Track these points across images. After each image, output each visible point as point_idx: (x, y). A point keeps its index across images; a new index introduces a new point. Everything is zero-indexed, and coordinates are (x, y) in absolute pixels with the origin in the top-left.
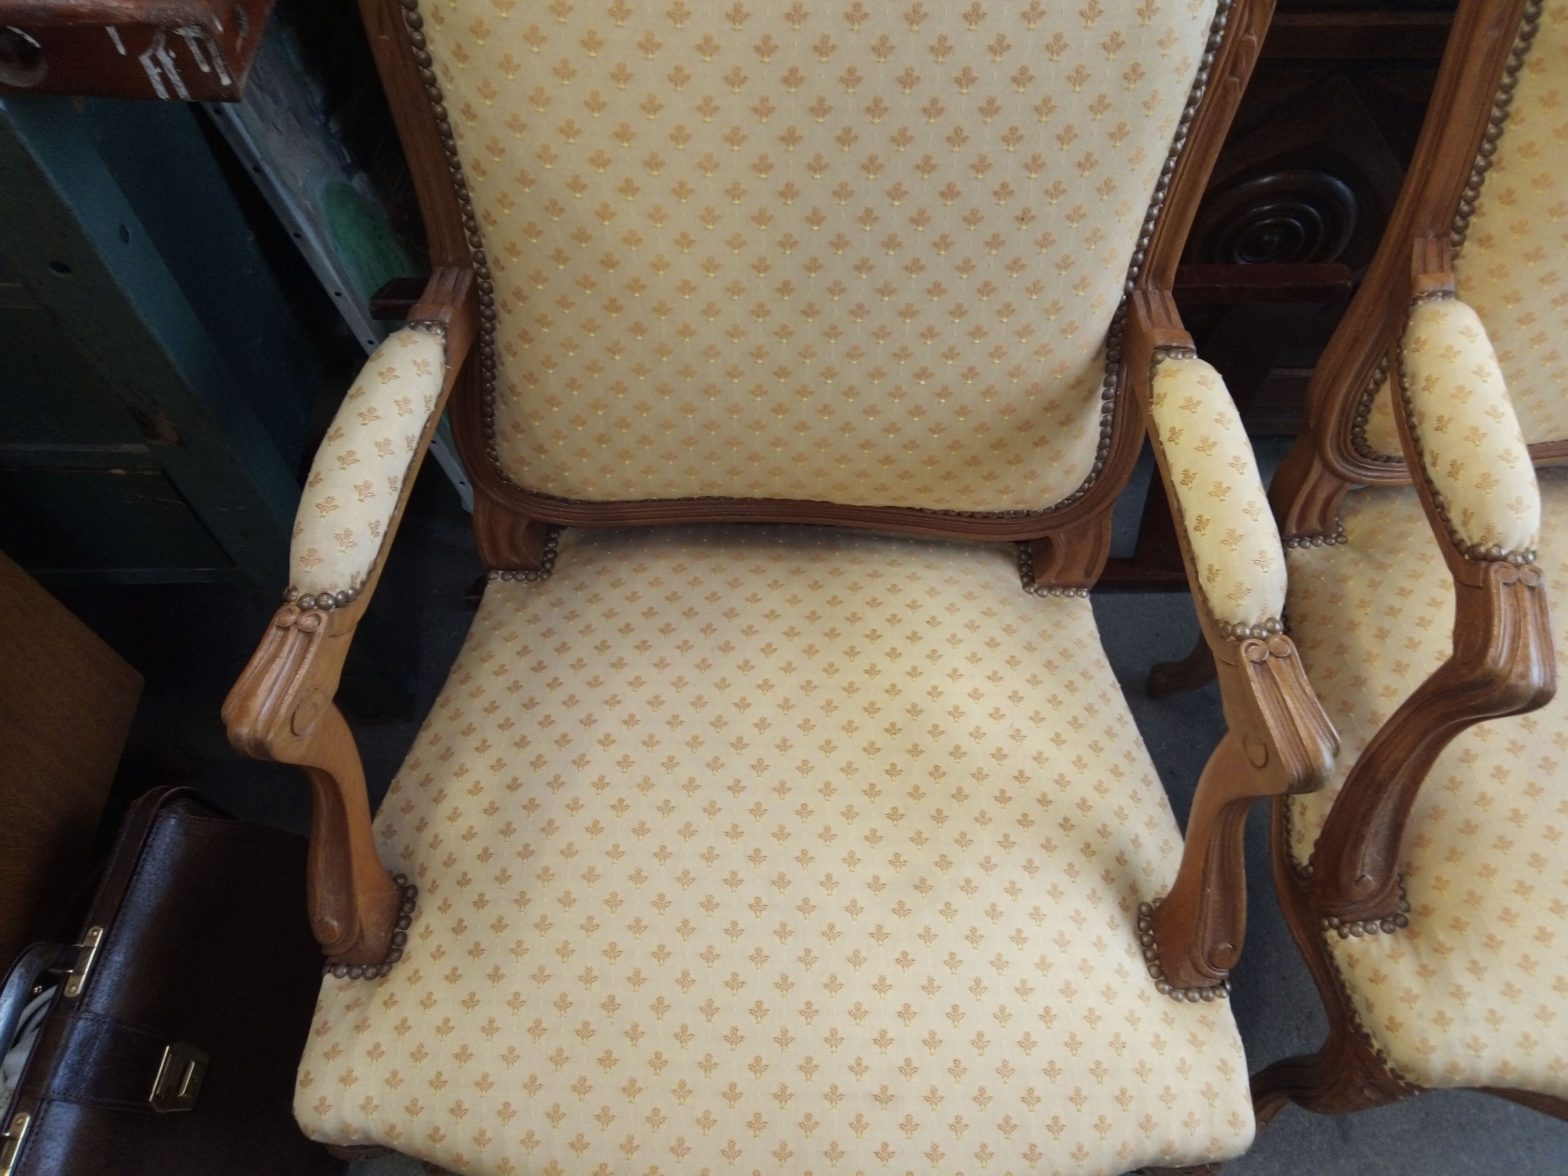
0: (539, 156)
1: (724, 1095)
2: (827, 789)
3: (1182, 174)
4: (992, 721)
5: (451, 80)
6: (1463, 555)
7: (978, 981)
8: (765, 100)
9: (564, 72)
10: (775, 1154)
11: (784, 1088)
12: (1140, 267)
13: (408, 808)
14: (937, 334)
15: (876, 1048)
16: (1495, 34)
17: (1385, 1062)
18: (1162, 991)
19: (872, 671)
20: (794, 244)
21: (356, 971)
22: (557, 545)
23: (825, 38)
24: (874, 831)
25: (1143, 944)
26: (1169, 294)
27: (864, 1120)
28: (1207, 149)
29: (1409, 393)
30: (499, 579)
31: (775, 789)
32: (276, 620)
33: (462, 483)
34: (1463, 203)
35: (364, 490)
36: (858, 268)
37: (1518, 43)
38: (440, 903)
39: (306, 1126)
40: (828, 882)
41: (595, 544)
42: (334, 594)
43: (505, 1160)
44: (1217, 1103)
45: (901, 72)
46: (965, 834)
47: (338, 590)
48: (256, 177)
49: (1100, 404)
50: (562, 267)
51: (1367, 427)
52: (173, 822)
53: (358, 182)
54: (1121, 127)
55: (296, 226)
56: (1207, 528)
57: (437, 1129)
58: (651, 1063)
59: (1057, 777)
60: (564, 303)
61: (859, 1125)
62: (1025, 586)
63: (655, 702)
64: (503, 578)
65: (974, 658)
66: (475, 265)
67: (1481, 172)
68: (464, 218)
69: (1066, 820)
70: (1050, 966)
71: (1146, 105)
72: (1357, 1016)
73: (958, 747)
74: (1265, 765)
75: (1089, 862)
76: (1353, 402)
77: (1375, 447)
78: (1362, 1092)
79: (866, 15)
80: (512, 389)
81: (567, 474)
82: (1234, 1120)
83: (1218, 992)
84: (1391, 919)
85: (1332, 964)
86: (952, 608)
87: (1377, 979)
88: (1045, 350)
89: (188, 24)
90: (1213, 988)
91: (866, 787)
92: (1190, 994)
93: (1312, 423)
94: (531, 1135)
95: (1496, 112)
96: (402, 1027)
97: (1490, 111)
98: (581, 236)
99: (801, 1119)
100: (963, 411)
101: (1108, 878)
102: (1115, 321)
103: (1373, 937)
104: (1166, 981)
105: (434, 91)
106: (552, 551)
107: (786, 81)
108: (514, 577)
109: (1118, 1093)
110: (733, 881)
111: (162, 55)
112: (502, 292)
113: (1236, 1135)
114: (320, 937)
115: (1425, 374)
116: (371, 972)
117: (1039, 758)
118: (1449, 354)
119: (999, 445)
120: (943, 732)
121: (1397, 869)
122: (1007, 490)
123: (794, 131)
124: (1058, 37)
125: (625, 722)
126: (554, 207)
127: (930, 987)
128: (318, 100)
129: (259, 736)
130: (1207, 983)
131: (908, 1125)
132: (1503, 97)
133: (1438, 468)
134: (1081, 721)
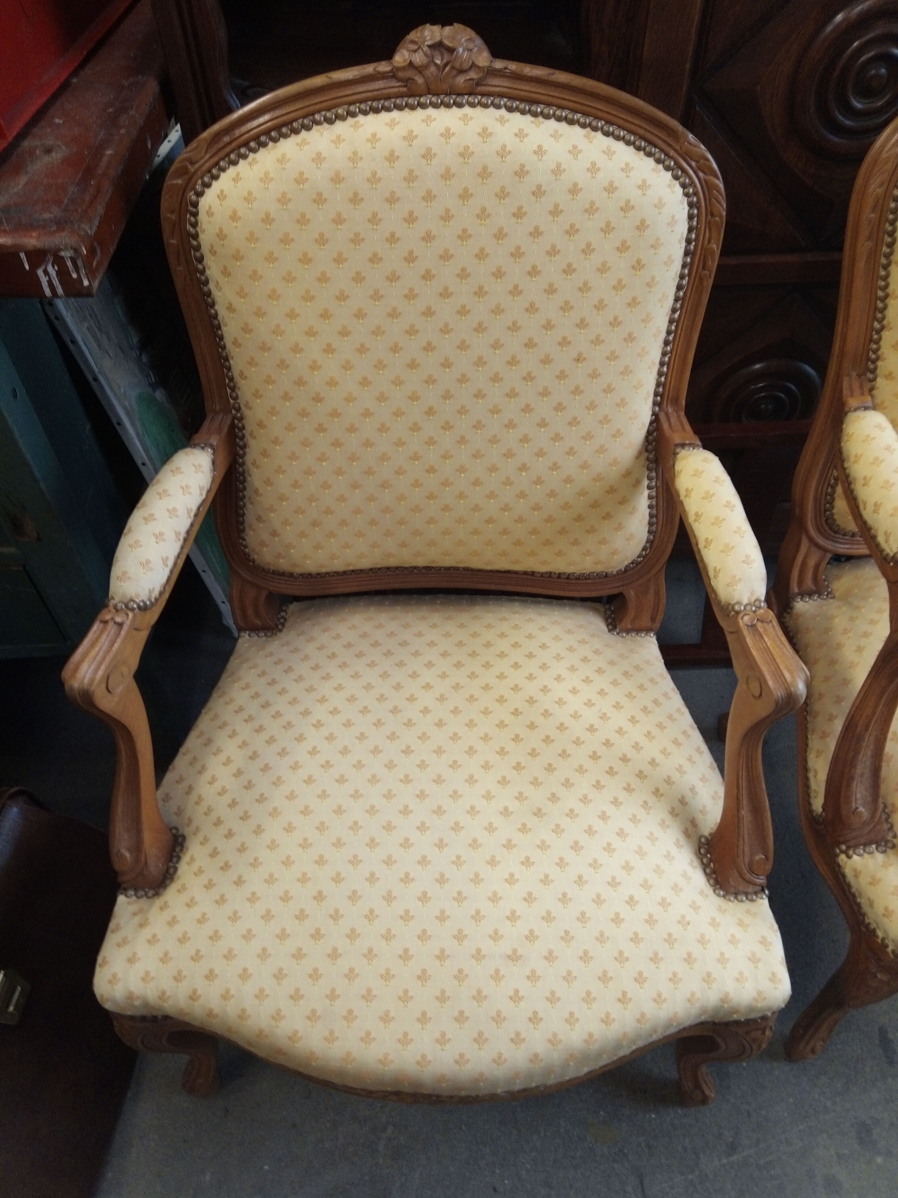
0: (274, 332)
1: (400, 957)
2: (471, 751)
3: (680, 334)
4: (586, 707)
5: (220, 290)
6: (889, 563)
7: (580, 877)
8: (411, 290)
9: (289, 278)
10: (437, 998)
11: (442, 951)
12: (662, 396)
13: (180, 780)
14: (530, 440)
15: (508, 923)
16: (869, 244)
17: (887, 946)
18: (719, 895)
19: (501, 676)
20: (434, 382)
21: (141, 893)
22: (286, 613)
23: (446, 251)
24: (504, 778)
25: (703, 863)
26: (682, 414)
27: (501, 973)
28: (695, 317)
29: (848, 471)
30: (247, 636)
31: (434, 752)
32: (100, 617)
33: (223, 602)
34: (871, 353)
35: (159, 537)
36: (476, 396)
37: (885, 249)
38: (202, 839)
39: (102, 996)
40: (472, 811)
41: (312, 609)
42: (137, 601)
43: (244, 1011)
44: (760, 965)
45: (494, 270)
46: (569, 780)
47: (140, 599)
48: (93, 384)
49: (646, 492)
50: (288, 404)
51: (834, 511)
52: (15, 809)
53: (159, 395)
54: (634, 299)
55: (117, 416)
56: (712, 545)
57: (195, 991)
58: (348, 936)
59: (633, 744)
60: (290, 428)
61: (497, 977)
62: (610, 631)
63: (352, 699)
64: (249, 635)
65: (572, 669)
66: (233, 412)
67: (879, 332)
68: (227, 381)
69: (641, 772)
70: (632, 868)
71: (649, 285)
72: (866, 918)
73: (562, 724)
74: (761, 695)
75: (659, 801)
76: (821, 494)
77: (842, 526)
78: (876, 976)
79: (470, 235)
80: (256, 492)
81: (292, 551)
82: (773, 978)
83: (759, 896)
84: (883, 844)
85: (845, 881)
86: (557, 638)
87: (874, 882)
88: (602, 450)
89: (66, 248)
90: (756, 893)
91: (498, 749)
92: (739, 897)
93: (797, 512)
94: (262, 990)
95: (880, 293)
96: (173, 922)
97: (876, 293)
98: (300, 382)
99: (456, 972)
100: (552, 494)
101: (673, 813)
102: (649, 433)
103: (870, 856)
104: (721, 888)
105: (210, 300)
106: (283, 617)
107: (424, 277)
108: (257, 635)
109: (685, 956)
110: (406, 811)
111: (50, 268)
112: (250, 425)
113: (776, 988)
114: (117, 865)
115: (854, 453)
116: (151, 893)
117: (620, 731)
118: (867, 439)
119: (579, 518)
120: (551, 714)
121: (880, 800)
122: (588, 553)
123: (431, 308)
124: (589, 245)
125: (331, 712)
126: (283, 365)
127: (546, 880)
128: (135, 341)
129: (86, 688)
130: (751, 889)
131: (533, 977)
132: (883, 283)
133: (867, 510)
134: (649, 709)
